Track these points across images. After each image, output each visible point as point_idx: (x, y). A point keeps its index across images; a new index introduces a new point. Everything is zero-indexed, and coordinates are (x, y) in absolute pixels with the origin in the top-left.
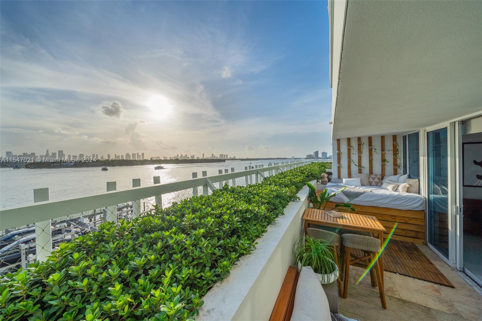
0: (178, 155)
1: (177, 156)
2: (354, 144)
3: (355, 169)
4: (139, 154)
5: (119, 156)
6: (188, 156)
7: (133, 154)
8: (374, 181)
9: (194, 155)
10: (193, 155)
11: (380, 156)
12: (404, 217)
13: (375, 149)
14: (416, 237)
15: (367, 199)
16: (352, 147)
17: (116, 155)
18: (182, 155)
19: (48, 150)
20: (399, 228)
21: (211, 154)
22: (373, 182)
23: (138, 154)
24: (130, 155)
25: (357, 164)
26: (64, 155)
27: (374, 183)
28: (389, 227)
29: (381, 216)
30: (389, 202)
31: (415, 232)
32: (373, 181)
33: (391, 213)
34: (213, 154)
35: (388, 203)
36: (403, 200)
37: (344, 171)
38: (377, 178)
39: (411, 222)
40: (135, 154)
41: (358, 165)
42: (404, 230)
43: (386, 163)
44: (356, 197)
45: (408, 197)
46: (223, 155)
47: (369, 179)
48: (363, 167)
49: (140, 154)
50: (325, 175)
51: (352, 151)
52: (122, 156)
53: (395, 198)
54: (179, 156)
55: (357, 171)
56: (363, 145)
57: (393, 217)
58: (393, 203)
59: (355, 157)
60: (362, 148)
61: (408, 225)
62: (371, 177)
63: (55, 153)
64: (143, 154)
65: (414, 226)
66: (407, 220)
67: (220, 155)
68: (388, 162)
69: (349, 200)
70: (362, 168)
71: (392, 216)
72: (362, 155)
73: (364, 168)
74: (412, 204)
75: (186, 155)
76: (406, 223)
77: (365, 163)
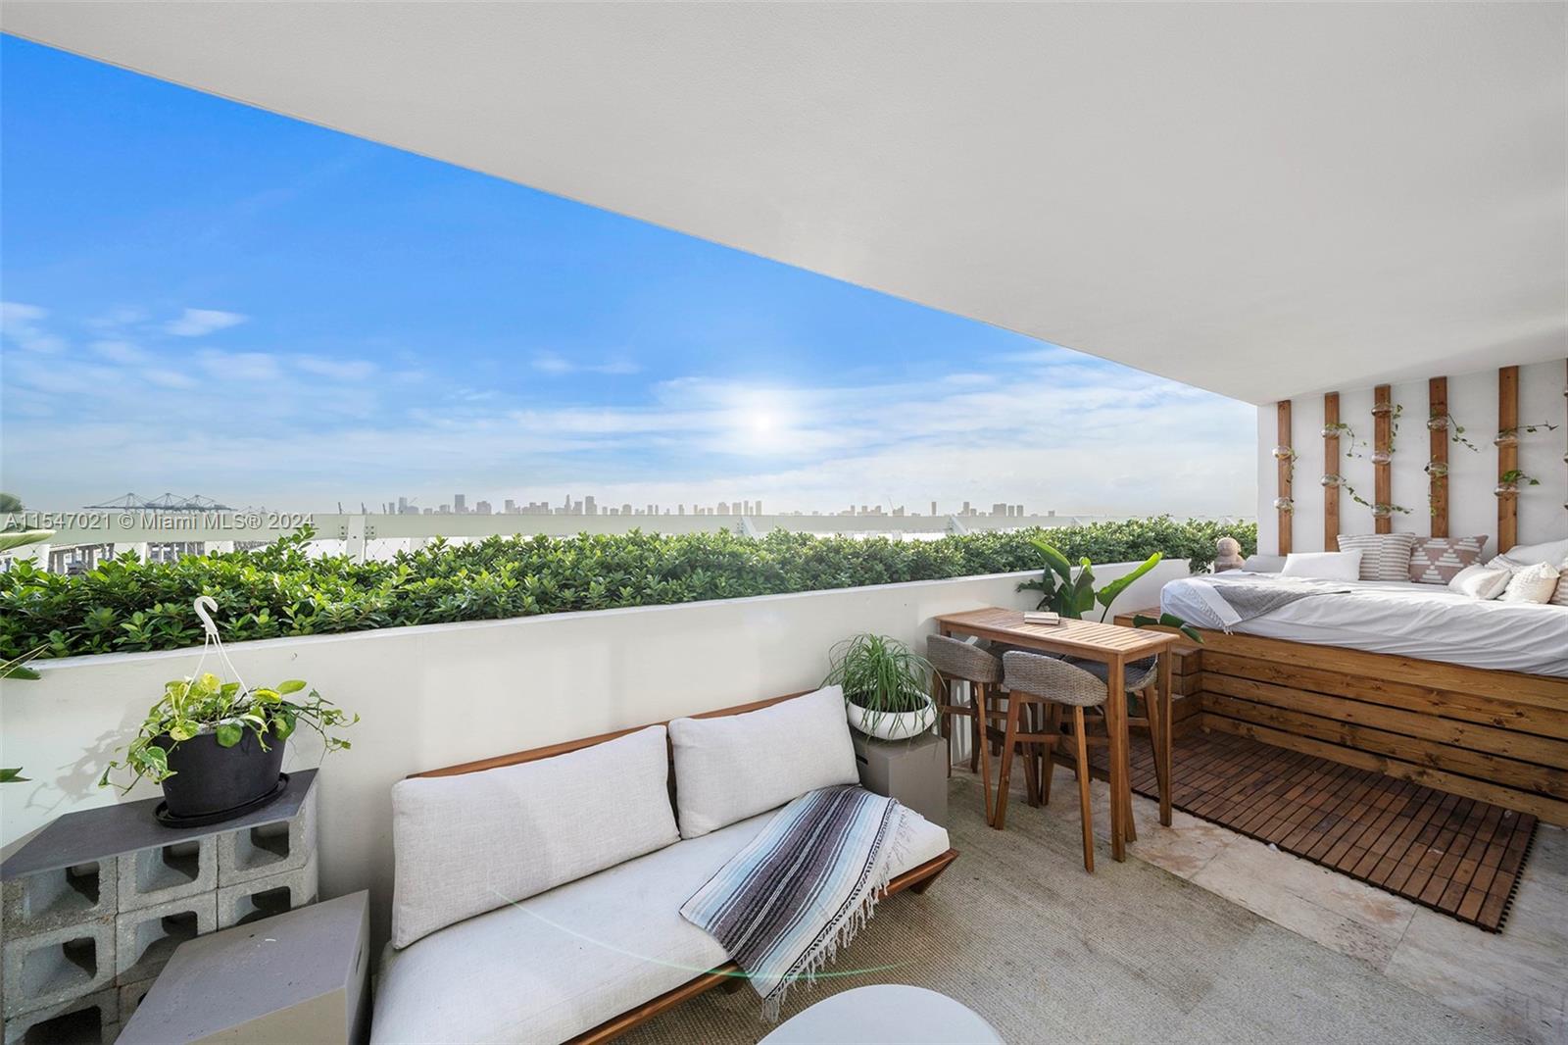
0: (853, 507)
1: (849, 509)
2: (1359, 416)
3: (1358, 516)
4: (750, 505)
5: (703, 510)
6: (883, 511)
7: (734, 505)
8: (1437, 563)
9: (902, 507)
10: (900, 507)
11: (1492, 456)
12: (1489, 701)
13: (1460, 430)
14: (1552, 791)
15: (1313, 619)
16: (1344, 426)
17: (696, 507)
18: (865, 508)
19: (568, 496)
20: (1463, 745)
21: (962, 505)
22: (1427, 567)
23: (746, 503)
24: (728, 508)
25: (1371, 498)
26: (596, 506)
27: (1436, 572)
28: (1415, 737)
29: (1379, 688)
30: (1412, 633)
31: (1545, 770)
32: (1429, 563)
33: (1423, 678)
34: (966, 505)
35: (1412, 637)
36: (1480, 627)
37: (1310, 522)
38: (1455, 551)
39: (1523, 724)
40: (740, 504)
41: (1371, 500)
42: (1488, 755)
43: (1527, 490)
44: (1269, 611)
45: (1504, 615)
46: (1005, 505)
47: (1412, 555)
48: (1400, 509)
49: (752, 504)
50: (1229, 543)
51: (1346, 445)
52: (710, 510)
53: (1446, 619)
54: (858, 509)
55: (1371, 524)
56: (1396, 416)
57: (1433, 697)
58: (1432, 638)
59: (1359, 470)
60: (1393, 429)
61: (1510, 737)
62: (1424, 550)
63: (581, 503)
64: (759, 504)
65: (1537, 744)
66: (1506, 714)
67: (995, 507)
68: (1534, 482)
69: (1240, 619)
70: (1394, 514)
71: (1431, 691)
72: (1396, 459)
73: (1407, 513)
74: (1528, 646)
75: (879, 508)
76: (1498, 726)
77: (1412, 488)
